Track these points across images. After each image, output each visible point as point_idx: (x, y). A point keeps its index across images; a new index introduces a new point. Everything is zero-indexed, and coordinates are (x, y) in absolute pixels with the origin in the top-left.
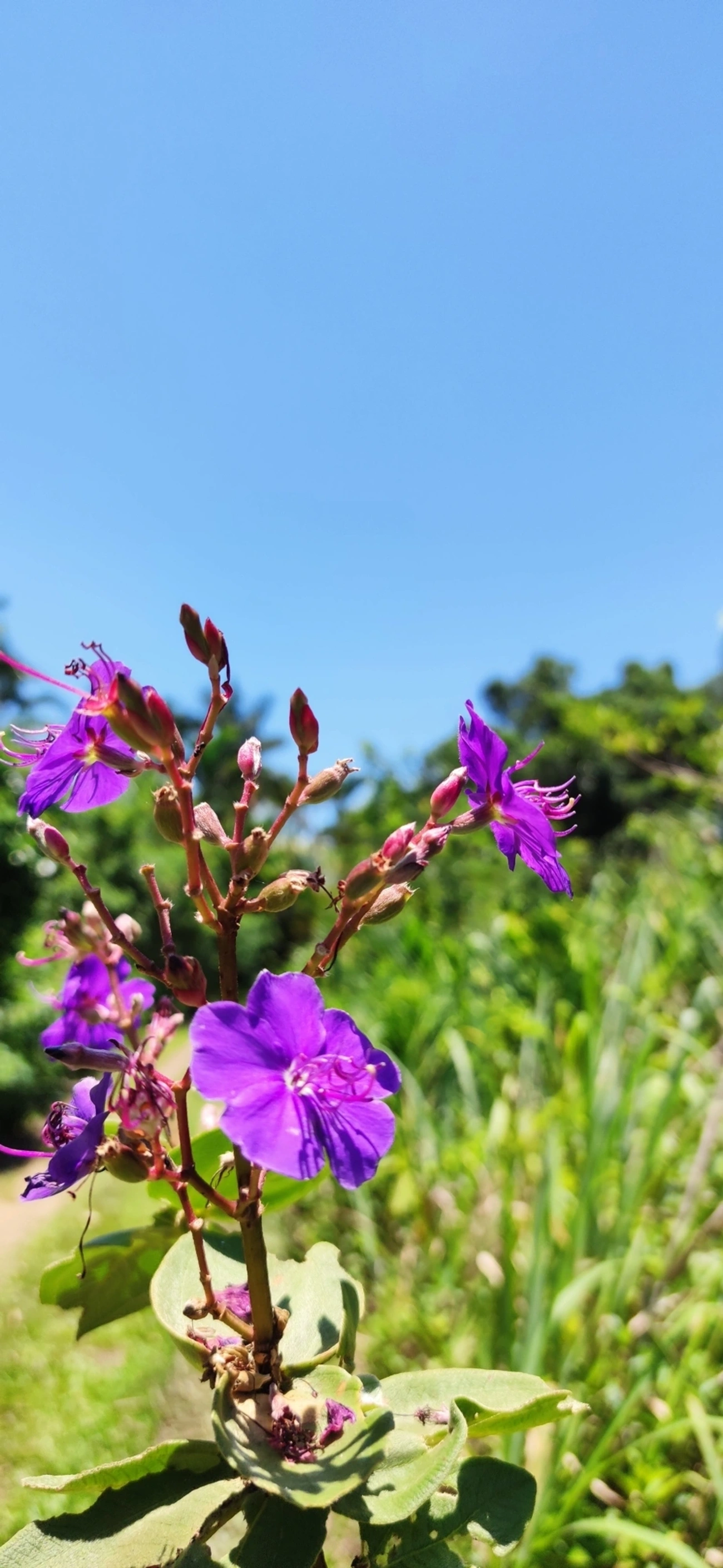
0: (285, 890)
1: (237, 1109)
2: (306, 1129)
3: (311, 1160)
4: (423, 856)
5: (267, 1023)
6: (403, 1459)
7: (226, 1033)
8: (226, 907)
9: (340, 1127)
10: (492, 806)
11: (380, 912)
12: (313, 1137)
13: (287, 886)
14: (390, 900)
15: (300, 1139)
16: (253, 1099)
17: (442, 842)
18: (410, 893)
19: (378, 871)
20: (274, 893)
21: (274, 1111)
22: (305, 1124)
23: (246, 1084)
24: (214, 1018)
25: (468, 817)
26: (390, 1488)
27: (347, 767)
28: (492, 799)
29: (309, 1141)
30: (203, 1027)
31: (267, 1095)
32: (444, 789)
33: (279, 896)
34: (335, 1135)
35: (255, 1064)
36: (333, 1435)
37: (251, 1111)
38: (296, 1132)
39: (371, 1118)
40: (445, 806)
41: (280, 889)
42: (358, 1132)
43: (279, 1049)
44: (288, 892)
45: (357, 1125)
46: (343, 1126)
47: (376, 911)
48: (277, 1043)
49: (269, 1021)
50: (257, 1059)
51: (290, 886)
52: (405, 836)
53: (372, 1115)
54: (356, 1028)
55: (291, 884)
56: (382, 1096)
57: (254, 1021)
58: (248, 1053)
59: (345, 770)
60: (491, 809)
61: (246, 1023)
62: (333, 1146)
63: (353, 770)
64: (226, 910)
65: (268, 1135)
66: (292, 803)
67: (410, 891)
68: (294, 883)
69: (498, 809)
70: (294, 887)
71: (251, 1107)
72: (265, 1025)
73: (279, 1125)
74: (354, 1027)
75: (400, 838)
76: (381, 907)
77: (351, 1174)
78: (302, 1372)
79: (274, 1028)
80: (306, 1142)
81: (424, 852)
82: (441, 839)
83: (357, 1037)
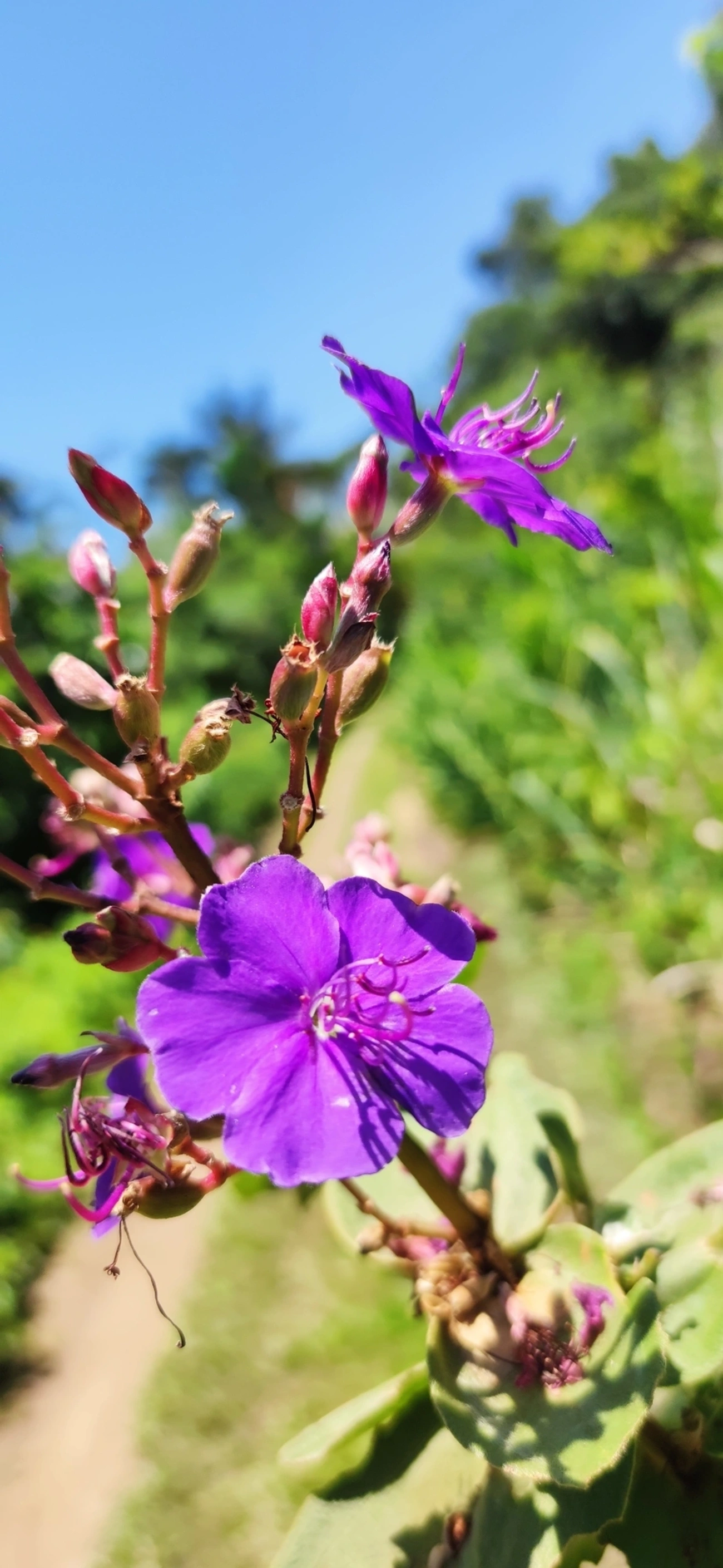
0: (205, 742)
1: (246, 1114)
2: (358, 1089)
3: (382, 1133)
4: (364, 607)
5: (243, 961)
6: (692, 1285)
7: (189, 1003)
8: (149, 793)
9: (407, 1056)
10: (437, 476)
11: (357, 698)
12: (374, 1096)
13: (204, 735)
14: (364, 675)
15: (356, 1107)
16: (264, 1086)
17: (383, 573)
18: (388, 651)
19: (305, 669)
20: (193, 751)
21: (303, 1087)
22: (355, 1082)
23: (246, 1065)
24: (165, 990)
25: (410, 510)
26: (692, 1325)
27: (213, 521)
28: (432, 466)
29: (370, 1103)
30: (154, 1013)
31: (283, 1068)
32: (359, 486)
33: (202, 753)
34: (404, 1073)
35: (249, 1027)
36: (595, 1330)
37: (268, 1107)
38: (345, 1101)
39: (448, 1018)
40: (373, 508)
41: (198, 744)
42: (437, 1048)
43: (274, 989)
44: (210, 742)
45: (431, 1039)
46: (411, 1053)
47: (351, 699)
48: (271, 981)
49: (244, 958)
50: (248, 1018)
51: (208, 734)
52: (324, 593)
53: (448, 1012)
54: (382, 888)
55: (207, 730)
56: (453, 974)
57: (223, 968)
58: (232, 1018)
59: (212, 527)
60: (439, 481)
61: (214, 976)
62: (409, 1091)
63: (224, 521)
64: (150, 797)
65: (305, 1127)
66: (158, 614)
67: (386, 648)
68: (211, 726)
69: (448, 477)
70: (213, 732)
71: (264, 1101)
72: (241, 967)
73: (318, 1100)
74: (379, 889)
75: (318, 599)
76: (355, 692)
77: (451, 1114)
78: (534, 1244)
79: (255, 963)
80: (363, 1109)
81: (363, 601)
82: (380, 569)
83: (388, 903)
